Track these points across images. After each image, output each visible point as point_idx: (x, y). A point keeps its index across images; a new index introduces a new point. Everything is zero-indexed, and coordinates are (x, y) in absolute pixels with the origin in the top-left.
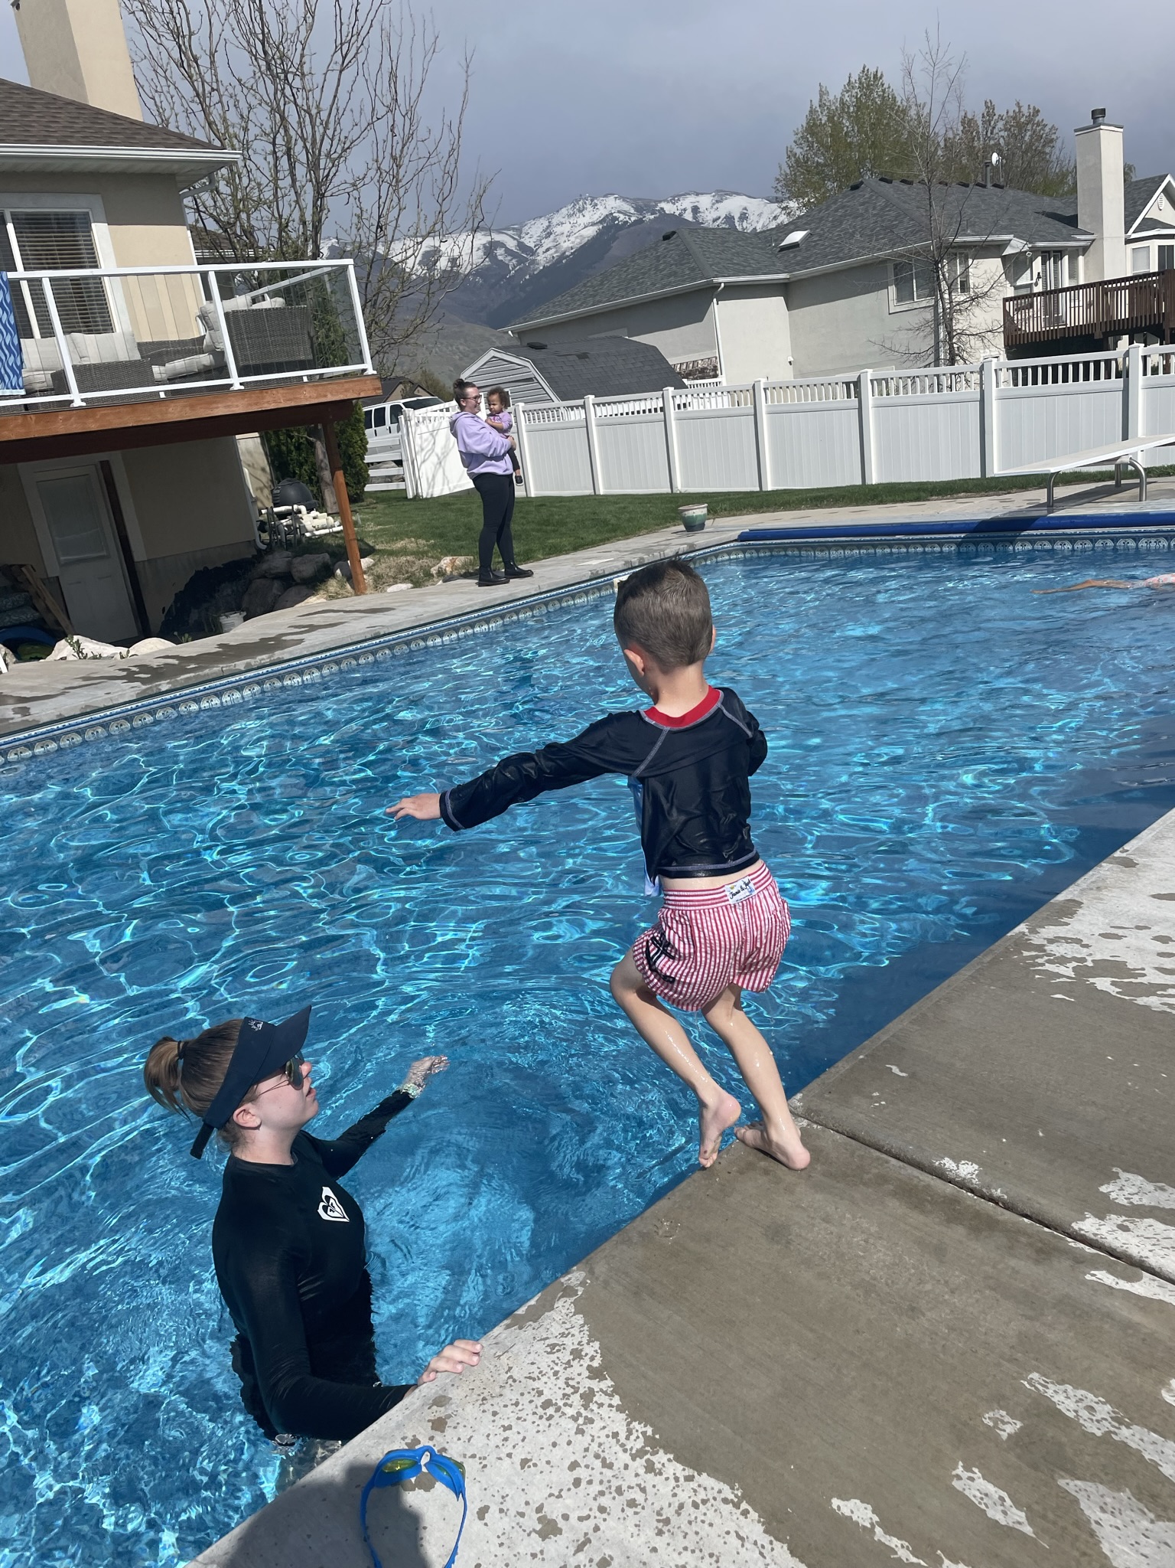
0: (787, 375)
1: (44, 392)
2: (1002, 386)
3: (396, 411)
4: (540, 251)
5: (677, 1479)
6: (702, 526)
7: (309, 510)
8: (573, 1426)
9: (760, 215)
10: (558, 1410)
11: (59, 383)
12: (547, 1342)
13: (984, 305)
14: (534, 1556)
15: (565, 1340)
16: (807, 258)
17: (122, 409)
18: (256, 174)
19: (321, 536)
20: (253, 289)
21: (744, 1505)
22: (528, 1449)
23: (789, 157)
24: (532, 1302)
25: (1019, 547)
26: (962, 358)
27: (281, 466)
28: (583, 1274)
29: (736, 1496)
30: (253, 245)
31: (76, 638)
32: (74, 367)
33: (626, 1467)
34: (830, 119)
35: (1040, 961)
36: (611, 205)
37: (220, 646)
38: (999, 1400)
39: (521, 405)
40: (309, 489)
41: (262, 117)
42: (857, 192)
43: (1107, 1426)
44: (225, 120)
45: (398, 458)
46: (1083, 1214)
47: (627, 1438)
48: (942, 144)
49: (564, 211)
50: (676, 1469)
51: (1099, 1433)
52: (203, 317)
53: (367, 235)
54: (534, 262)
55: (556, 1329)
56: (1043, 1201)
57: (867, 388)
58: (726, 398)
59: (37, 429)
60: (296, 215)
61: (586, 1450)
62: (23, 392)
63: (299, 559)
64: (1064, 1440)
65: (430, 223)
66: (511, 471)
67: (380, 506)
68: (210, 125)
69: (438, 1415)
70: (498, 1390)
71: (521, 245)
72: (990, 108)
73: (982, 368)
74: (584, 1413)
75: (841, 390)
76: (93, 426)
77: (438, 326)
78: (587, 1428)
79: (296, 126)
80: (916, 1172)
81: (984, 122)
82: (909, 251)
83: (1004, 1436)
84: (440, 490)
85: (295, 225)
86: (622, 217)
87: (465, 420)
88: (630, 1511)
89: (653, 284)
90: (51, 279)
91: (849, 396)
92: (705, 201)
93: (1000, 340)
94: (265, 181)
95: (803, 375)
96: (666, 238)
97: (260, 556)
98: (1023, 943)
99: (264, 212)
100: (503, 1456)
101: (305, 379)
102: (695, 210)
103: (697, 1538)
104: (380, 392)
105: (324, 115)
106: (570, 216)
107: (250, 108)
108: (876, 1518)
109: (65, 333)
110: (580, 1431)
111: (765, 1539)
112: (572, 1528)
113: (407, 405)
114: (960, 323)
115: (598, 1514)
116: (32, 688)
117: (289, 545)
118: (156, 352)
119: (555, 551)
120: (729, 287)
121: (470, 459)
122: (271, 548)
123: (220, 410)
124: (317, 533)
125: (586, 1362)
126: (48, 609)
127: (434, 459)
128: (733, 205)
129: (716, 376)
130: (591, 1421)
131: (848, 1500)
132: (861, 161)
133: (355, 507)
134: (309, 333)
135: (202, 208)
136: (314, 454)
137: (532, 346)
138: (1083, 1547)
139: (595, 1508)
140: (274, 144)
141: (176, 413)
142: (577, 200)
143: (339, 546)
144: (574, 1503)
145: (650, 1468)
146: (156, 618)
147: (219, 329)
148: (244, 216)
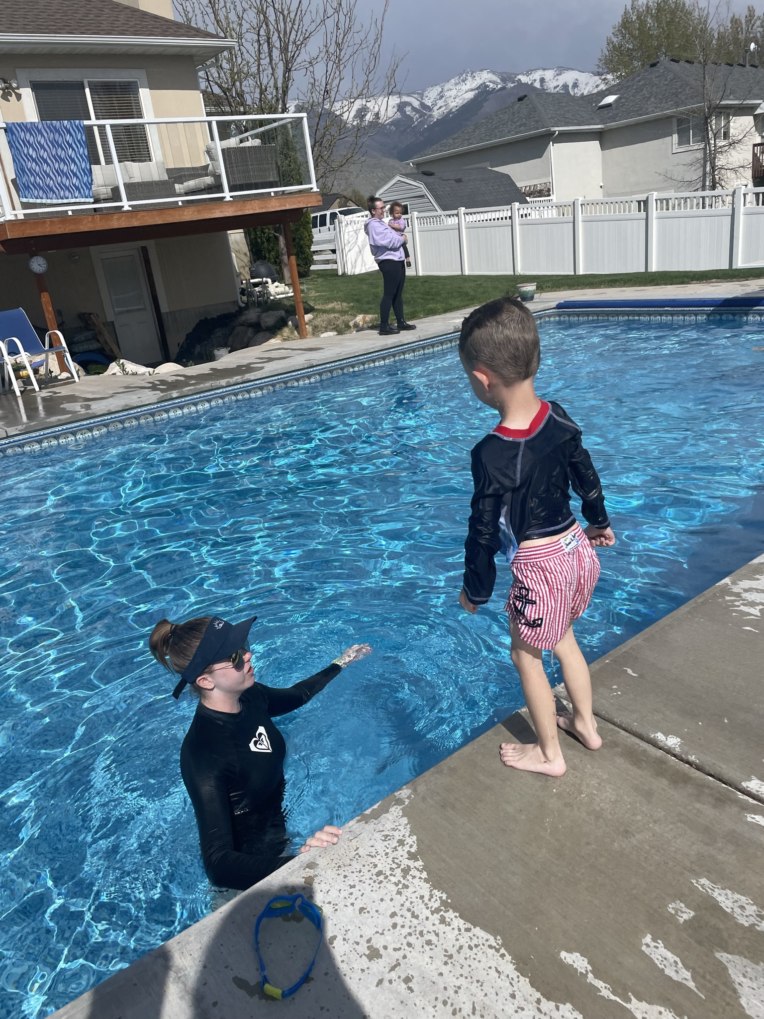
0: (598, 195)
1: (106, 200)
2: (748, 205)
3: (334, 216)
4: (435, 108)
5: (459, 930)
6: (532, 298)
7: (273, 282)
8: (394, 889)
9: (587, 84)
10: (386, 877)
11: (115, 195)
12: (383, 833)
13: (738, 149)
14: (363, 970)
15: (394, 833)
16: (617, 114)
17: (154, 212)
18: (246, 55)
19: (280, 299)
20: (241, 133)
21: (503, 951)
22: (365, 901)
23: (608, 44)
24: (375, 807)
25: (751, 318)
26: (721, 185)
27: (257, 252)
28: (410, 791)
29: (498, 944)
30: (243, 104)
31: (122, 361)
32: (125, 184)
33: (427, 918)
34: (639, 18)
35: (737, 603)
36: (485, 77)
37: (212, 369)
38: (681, 897)
39: (416, 213)
40: (274, 268)
41: (251, 17)
42: (655, 69)
43: (752, 920)
44: (227, 18)
45: (333, 248)
46: (749, 776)
47: (430, 900)
48: (716, 36)
49: (453, 81)
50: (459, 923)
51: (746, 924)
52: (208, 152)
53: (317, 97)
54: (430, 116)
55: (389, 825)
56: (724, 766)
57: (652, 205)
58: (555, 211)
59: (100, 225)
60: (272, 83)
61: (402, 905)
62: (92, 200)
63: (265, 314)
64: (722, 926)
65: (360, 89)
66: (403, 258)
67: (320, 280)
68: (218, 22)
69: (309, 874)
70: (348, 862)
71: (423, 105)
72: (751, 10)
73: (734, 192)
74: (403, 881)
75: (635, 205)
76: (135, 223)
77: (363, 159)
78: (404, 891)
79: (273, 23)
80: (637, 741)
81: (746, 21)
82: (688, 110)
83: (681, 920)
84: (359, 270)
85: (271, 90)
86: (491, 85)
87: (375, 223)
88: (427, 948)
89: (509, 132)
90: (112, 126)
91: (640, 211)
92: (549, 75)
93: (749, 173)
94: (252, 61)
95: (609, 195)
96: (520, 99)
97: (241, 311)
98: (726, 591)
99: (251, 81)
100: (348, 904)
101: (272, 194)
102: (542, 80)
103: (470, 969)
104: (321, 203)
105: (292, 15)
106: (456, 84)
107: (244, 10)
108: (589, 968)
109: (120, 162)
110: (399, 893)
111: (514, 974)
112: (389, 955)
113: (341, 212)
114: (721, 161)
115: (406, 948)
116: (93, 393)
117: (259, 304)
118: (178, 175)
119: (433, 312)
120: (562, 134)
121: (377, 249)
122: (247, 306)
123: (217, 214)
124: (278, 297)
125: (407, 848)
126: (106, 343)
127: (356, 249)
128: (569, 77)
129: (549, 195)
130: (406, 887)
131: (571, 953)
132: (658, 48)
133: (303, 280)
134: (277, 163)
135: (211, 79)
136: (278, 244)
137: (425, 173)
138: (728, 1000)
139: (405, 944)
140: (259, 35)
141: (189, 215)
142: (461, 72)
143: (291, 306)
144: (391, 939)
145: (443, 921)
146: (174, 350)
147: (217, 160)
148: (238, 84)
